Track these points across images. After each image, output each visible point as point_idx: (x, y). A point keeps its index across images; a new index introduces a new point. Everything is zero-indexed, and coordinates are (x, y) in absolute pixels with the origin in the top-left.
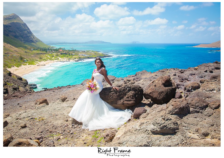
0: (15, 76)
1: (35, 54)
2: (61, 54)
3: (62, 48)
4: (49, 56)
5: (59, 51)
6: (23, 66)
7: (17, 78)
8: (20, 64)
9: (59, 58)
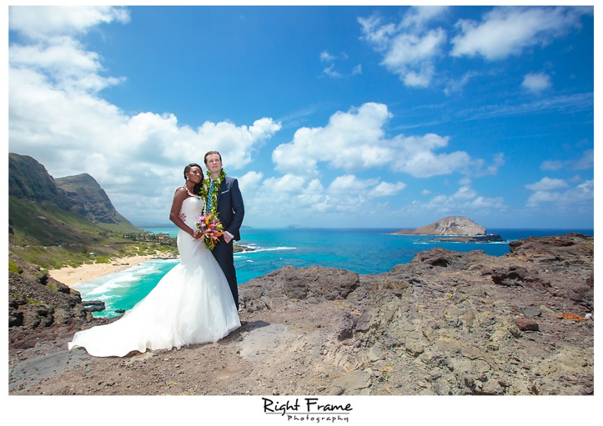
0: (54, 285)
1: (111, 243)
2: (162, 244)
3: (164, 235)
4: (138, 248)
5: (158, 239)
6: (84, 266)
7: (58, 289)
8: (80, 261)
9: (157, 251)
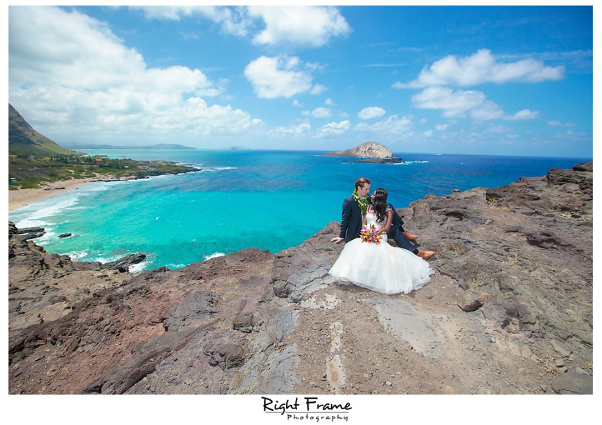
2: (101, 166)
3: (102, 156)
4: (73, 171)
5: (96, 162)
9: (97, 174)
